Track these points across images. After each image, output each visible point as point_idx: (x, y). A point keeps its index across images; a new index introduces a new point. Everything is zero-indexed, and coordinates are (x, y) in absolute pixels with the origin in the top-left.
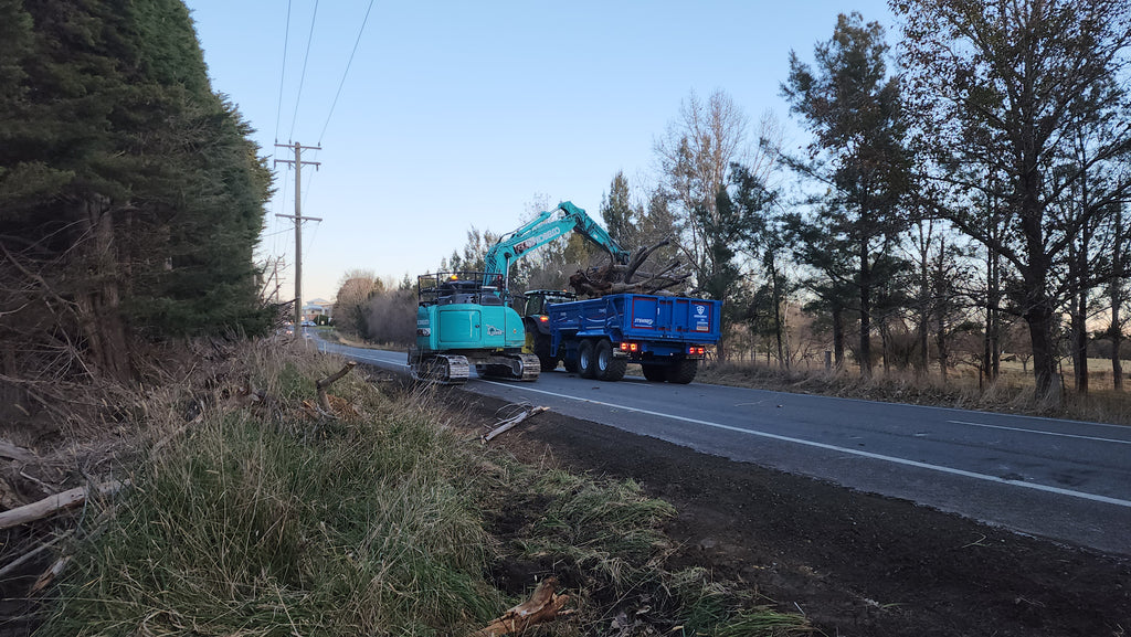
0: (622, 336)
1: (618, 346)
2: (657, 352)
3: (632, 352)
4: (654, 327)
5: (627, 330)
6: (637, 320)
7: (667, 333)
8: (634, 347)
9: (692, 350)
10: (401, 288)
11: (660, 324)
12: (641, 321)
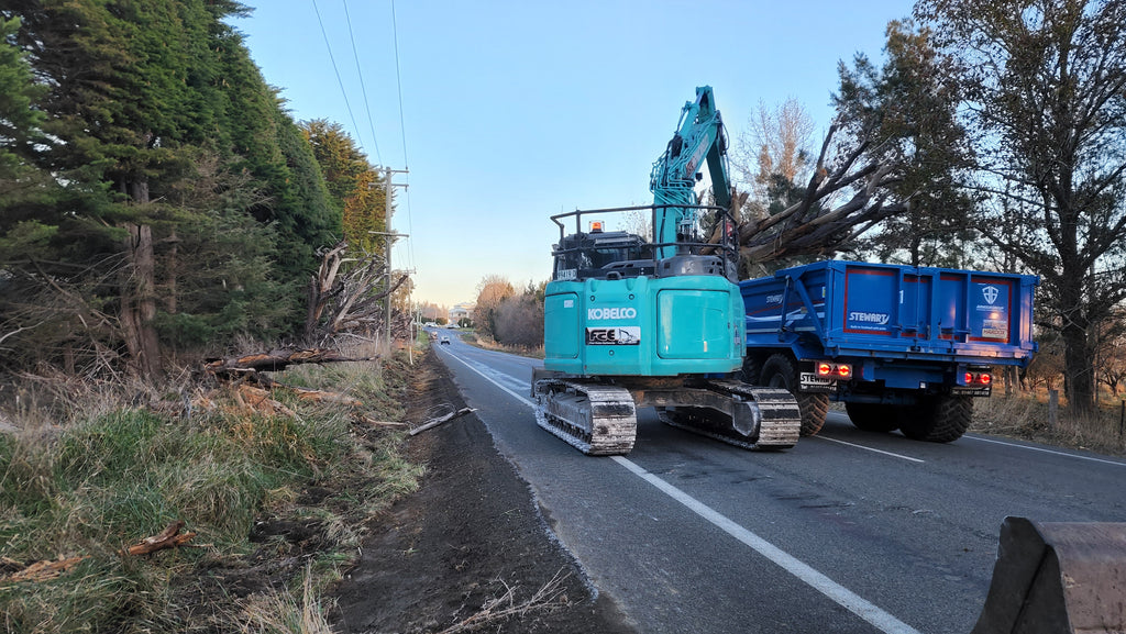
0: (822, 349)
1: (811, 368)
2: (894, 381)
3: (842, 382)
4: (892, 331)
5: (833, 337)
6: (854, 316)
7: (920, 342)
8: (845, 371)
9: (967, 378)
10: (526, 293)
11: (903, 323)
12: (863, 317)
